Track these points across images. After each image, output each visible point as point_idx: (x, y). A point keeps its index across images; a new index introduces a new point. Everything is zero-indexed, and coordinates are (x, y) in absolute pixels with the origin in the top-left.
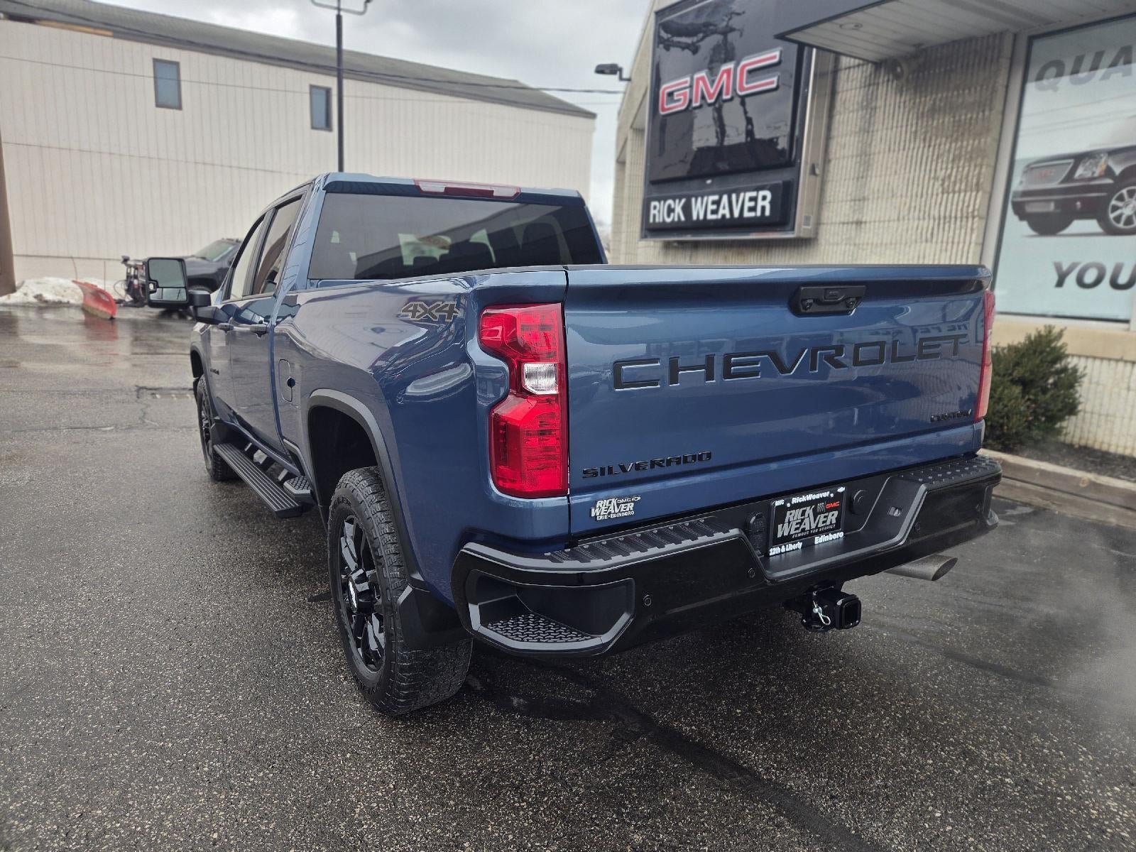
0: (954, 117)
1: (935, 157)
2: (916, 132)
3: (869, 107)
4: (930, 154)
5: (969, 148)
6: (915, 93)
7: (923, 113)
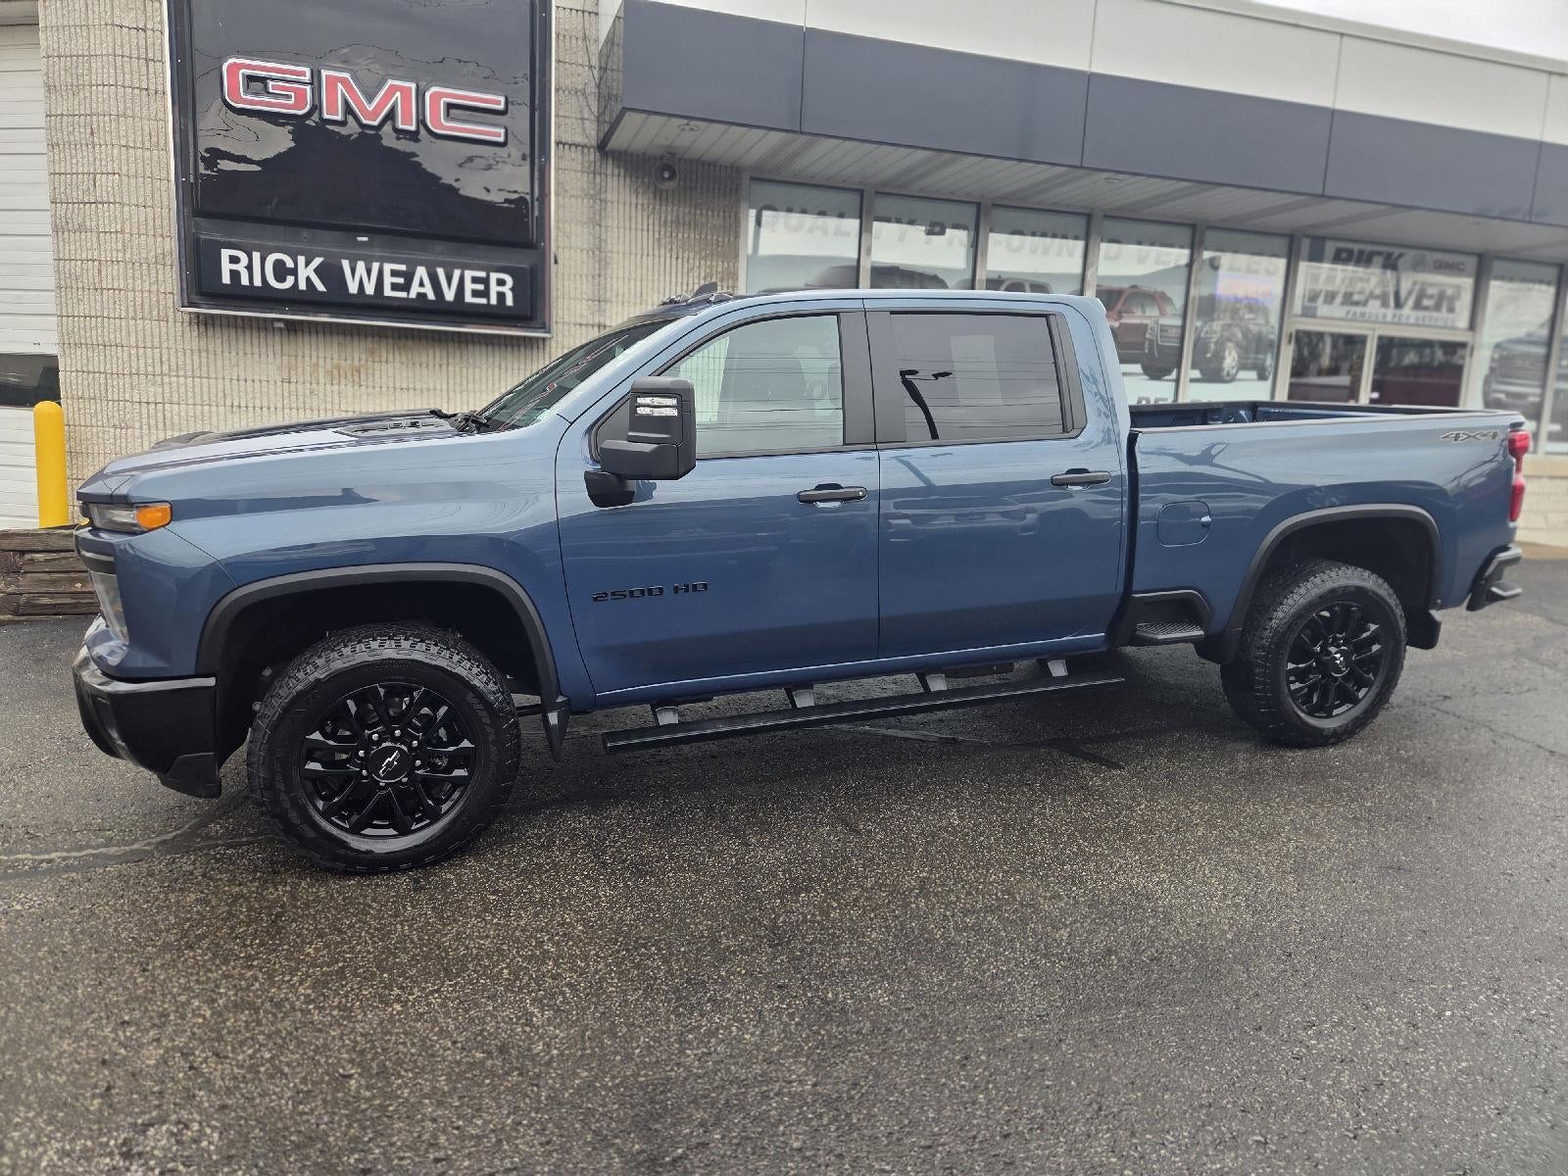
0: (700, 234)
1: (685, 270)
2: (659, 240)
3: (597, 197)
4: (680, 266)
5: (720, 269)
6: (655, 198)
7: (666, 221)
